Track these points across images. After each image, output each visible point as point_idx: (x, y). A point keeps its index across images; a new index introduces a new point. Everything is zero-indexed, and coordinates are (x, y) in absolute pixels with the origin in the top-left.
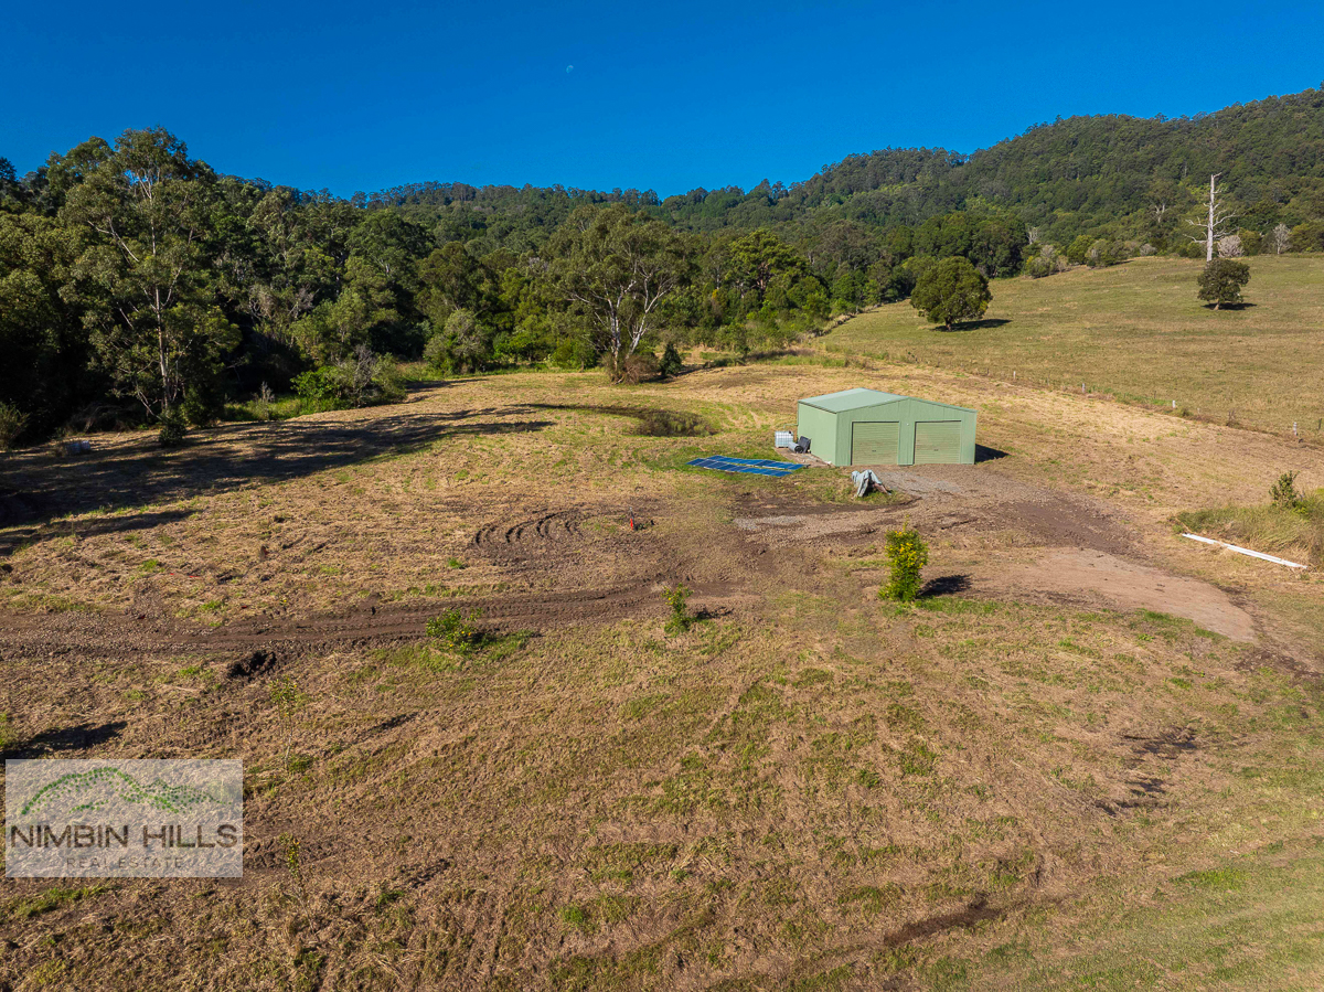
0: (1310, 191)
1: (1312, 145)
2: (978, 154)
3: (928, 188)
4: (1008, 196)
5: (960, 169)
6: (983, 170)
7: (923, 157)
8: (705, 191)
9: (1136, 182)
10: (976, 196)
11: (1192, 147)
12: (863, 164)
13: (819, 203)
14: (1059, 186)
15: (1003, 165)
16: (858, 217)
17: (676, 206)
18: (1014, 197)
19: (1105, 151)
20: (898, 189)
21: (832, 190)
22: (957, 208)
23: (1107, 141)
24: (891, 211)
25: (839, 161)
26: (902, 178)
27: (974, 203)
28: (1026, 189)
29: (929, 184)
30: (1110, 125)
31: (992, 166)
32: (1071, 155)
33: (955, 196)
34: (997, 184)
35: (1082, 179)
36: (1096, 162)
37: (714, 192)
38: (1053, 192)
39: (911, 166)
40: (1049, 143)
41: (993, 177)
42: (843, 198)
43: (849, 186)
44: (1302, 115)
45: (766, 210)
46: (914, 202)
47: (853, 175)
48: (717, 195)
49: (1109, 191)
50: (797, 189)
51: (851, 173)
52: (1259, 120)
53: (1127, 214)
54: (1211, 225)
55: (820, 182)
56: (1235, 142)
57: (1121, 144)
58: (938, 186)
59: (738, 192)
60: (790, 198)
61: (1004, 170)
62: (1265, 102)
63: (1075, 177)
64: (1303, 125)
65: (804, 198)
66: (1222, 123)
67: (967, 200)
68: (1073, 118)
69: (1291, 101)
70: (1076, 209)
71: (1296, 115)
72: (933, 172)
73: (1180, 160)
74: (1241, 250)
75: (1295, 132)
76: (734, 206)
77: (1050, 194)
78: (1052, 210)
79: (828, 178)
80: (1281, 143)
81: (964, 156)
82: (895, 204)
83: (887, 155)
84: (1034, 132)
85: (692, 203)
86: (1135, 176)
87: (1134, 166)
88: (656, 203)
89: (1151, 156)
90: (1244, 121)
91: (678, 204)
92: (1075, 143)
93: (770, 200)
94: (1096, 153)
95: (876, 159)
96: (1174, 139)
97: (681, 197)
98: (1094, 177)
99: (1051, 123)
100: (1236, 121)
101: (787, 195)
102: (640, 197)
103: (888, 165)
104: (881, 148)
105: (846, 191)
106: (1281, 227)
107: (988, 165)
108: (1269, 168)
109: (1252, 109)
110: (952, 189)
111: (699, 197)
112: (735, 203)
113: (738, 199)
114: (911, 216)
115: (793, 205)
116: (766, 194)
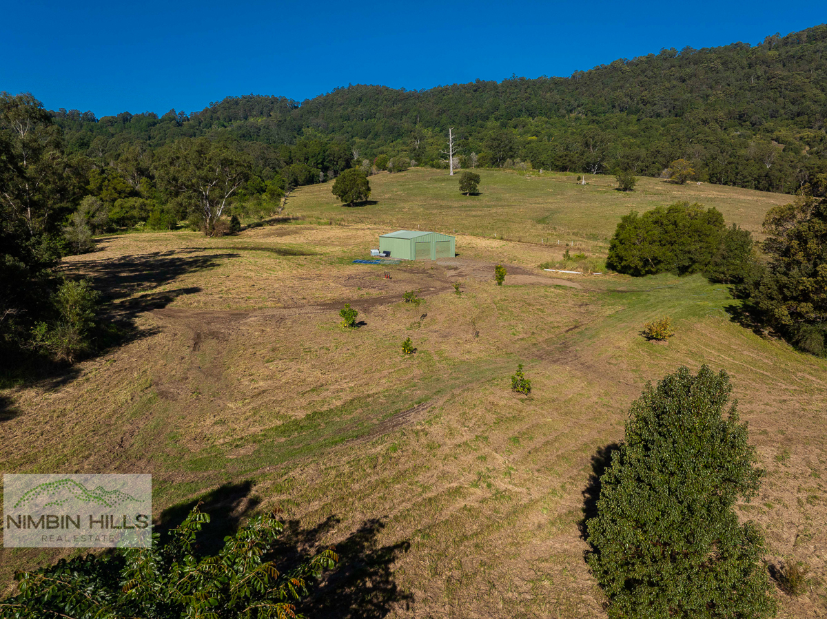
0: (477, 135)
1: (475, 111)
2: (307, 102)
3: (280, 121)
4: (327, 128)
5: (297, 110)
6: (310, 112)
7: (274, 101)
8: (130, 115)
9: (395, 124)
10: (308, 127)
11: (420, 107)
12: (237, 103)
13: (211, 126)
14: (355, 124)
15: (322, 110)
16: (241, 137)
17: (110, 124)
18: (331, 129)
19: (377, 105)
20: (260, 121)
21: (218, 119)
22: (298, 134)
23: (377, 100)
24: (261, 134)
25: (221, 101)
26: (262, 113)
27: (308, 131)
28: (337, 125)
29: (280, 119)
30: (378, 91)
31: (315, 110)
32: (359, 106)
33: (296, 127)
34: (320, 121)
35: (366, 120)
36: (372, 111)
37: (137, 115)
38: (352, 127)
39: (267, 106)
40: (347, 98)
41: (317, 117)
42: (225, 124)
43: (229, 117)
44: (469, 95)
45: (177, 129)
46: (274, 129)
47: (231, 110)
48: (140, 118)
49: (381, 128)
50: (195, 117)
51: (230, 108)
52: (451, 95)
53: (392, 142)
54: (451, 153)
55: (209, 114)
56: (441, 106)
57: (385, 102)
58: (285, 120)
59: (154, 116)
60: (191, 122)
61: (323, 113)
62: (452, 86)
63: (362, 119)
64: (470, 100)
65: (200, 123)
66: (433, 96)
67: (303, 130)
68: (358, 85)
69: (464, 87)
70: (365, 138)
71: (467, 95)
72: (281, 112)
73: (415, 114)
74: (459, 165)
75: (467, 103)
76: (154, 125)
77: (350, 129)
78: (353, 137)
79: (214, 110)
80: (461, 109)
81: (298, 103)
82: (263, 130)
83: (251, 98)
84: (338, 91)
85: (122, 122)
86: (395, 121)
87: (392, 115)
88: (94, 120)
89: (401, 110)
90: (444, 95)
91: (111, 122)
92: (361, 99)
93: (178, 122)
94: (372, 106)
95: (244, 101)
96: (411, 102)
97: (113, 117)
98: (373, 120)
99: (346, 87)
100: (440, 95)
101: (188, 120)
102: (81, 116)
103: (251, 105)
104: (247, 94)
105: (227, 119)
106: (473, 154)
107: (314, 108)
108: (457, 121)
109: (447, 89)
110: (294, 123)
111: (126, 118)
112: (154, 124)
113: (156, 121)
114: (273, 138)
115: (194, 127)
116: (174, 119)
